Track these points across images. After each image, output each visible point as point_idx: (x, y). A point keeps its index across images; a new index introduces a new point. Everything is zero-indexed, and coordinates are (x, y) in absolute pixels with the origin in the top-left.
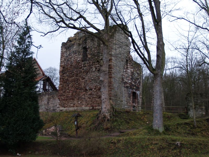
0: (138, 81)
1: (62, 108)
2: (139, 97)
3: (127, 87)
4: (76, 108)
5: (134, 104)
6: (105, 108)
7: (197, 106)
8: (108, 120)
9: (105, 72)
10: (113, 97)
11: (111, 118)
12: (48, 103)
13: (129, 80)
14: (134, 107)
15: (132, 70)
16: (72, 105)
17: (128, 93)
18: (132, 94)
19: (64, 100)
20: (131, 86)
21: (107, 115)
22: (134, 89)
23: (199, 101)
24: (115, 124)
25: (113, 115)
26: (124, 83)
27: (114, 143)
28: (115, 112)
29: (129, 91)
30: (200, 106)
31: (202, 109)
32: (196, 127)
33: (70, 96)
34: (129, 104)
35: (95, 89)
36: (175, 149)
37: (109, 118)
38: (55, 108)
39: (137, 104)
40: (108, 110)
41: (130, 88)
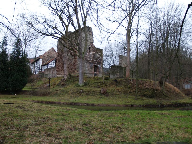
0: (99, 59)
1: (58, 76)
2: (100, 68)
3: (89, 63)
4: (62, 75)
5: (96, 72)
6: (66, 75)
7: (114, 73)
8: (65, 81)
9: (65, 56)
10: (78, 69)
11: (67, 79)
12: (53, 73)
13: (91, 59)
14: (95, 74)
15: (94, 53)
16: (61, 74)
17: (90, 66)
18: (94, 67)
19: (58, 71)
20: (93, 62)
21: (66, 78)
22: (96, 63)
23: (116, 70)
24: (67, 82)
25: (69, 78)
26: (87, 61)
27: (57, 91)
28: (71, 76)
29: (92, 65)
30: (116, 73)
31: (117, 75)
32: (104, 84)
33: (60, 69)
34: (91, 72)
35: (70, 65)
36: (79, 93)
37: (66, 79)
38: (55, 76)
39: (98, 72)
40: (67, 76)
41: (92, 64)
